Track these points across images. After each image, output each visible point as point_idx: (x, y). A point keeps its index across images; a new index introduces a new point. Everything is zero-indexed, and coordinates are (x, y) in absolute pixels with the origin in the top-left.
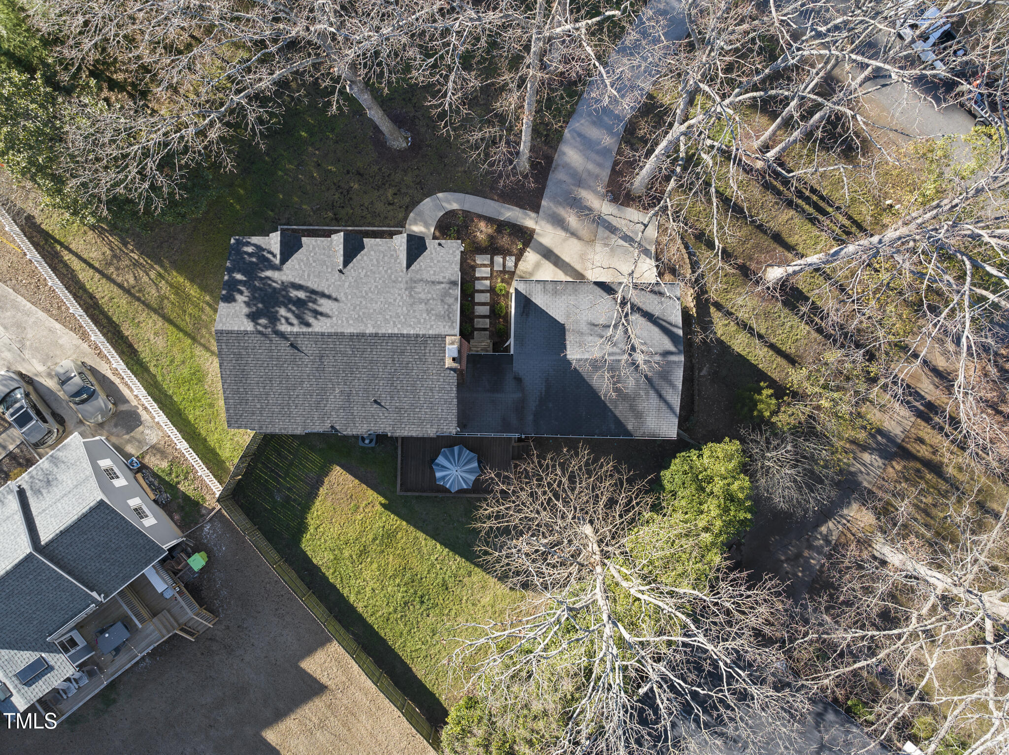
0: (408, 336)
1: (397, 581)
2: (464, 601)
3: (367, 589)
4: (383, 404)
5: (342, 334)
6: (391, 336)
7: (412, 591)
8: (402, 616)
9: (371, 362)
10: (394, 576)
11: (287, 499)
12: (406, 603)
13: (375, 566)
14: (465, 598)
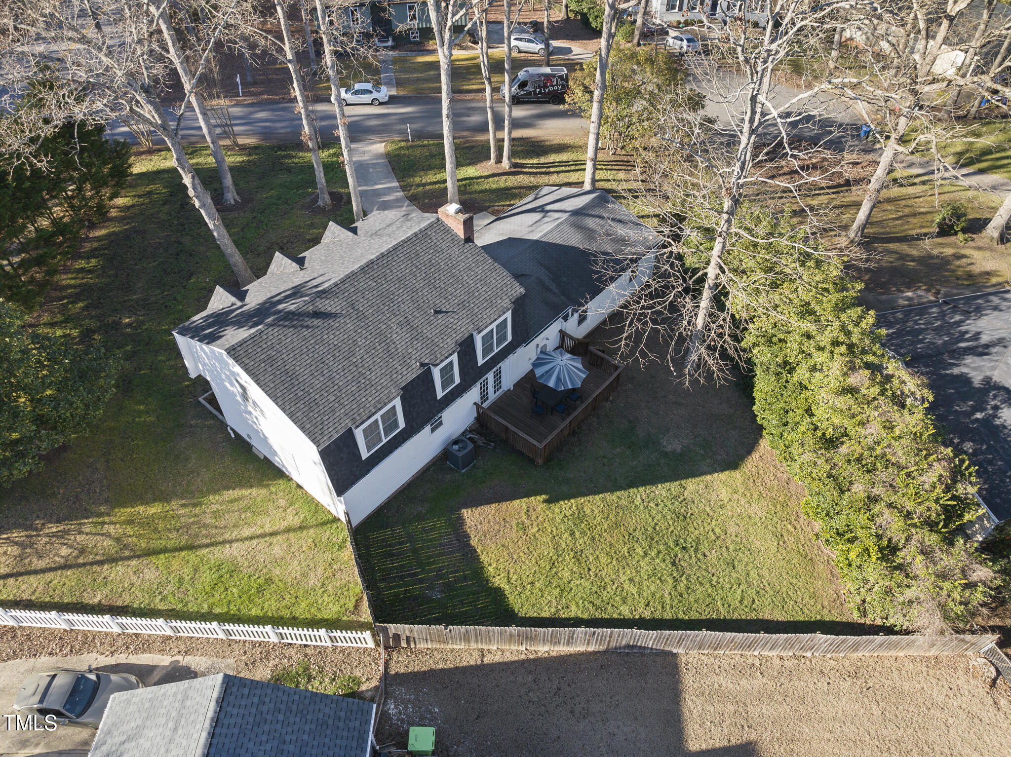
0: (409, 239)
1: (639, 550)
2: (711, 513)
3: (626, 586)
4: (444, 310)
5: (353, 274)
6: (395, 248)
7: (662, 547)
8: (687, 579)
9: (399, 280)
10: (631, 550)
11: (448, 587)
12: (674, 563)
13: (604, 560)
14: (708, 509)
